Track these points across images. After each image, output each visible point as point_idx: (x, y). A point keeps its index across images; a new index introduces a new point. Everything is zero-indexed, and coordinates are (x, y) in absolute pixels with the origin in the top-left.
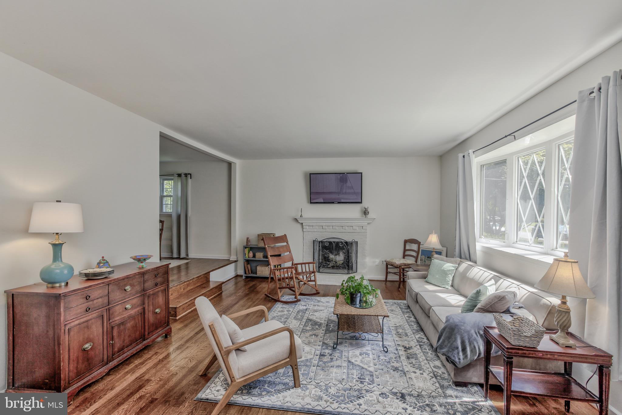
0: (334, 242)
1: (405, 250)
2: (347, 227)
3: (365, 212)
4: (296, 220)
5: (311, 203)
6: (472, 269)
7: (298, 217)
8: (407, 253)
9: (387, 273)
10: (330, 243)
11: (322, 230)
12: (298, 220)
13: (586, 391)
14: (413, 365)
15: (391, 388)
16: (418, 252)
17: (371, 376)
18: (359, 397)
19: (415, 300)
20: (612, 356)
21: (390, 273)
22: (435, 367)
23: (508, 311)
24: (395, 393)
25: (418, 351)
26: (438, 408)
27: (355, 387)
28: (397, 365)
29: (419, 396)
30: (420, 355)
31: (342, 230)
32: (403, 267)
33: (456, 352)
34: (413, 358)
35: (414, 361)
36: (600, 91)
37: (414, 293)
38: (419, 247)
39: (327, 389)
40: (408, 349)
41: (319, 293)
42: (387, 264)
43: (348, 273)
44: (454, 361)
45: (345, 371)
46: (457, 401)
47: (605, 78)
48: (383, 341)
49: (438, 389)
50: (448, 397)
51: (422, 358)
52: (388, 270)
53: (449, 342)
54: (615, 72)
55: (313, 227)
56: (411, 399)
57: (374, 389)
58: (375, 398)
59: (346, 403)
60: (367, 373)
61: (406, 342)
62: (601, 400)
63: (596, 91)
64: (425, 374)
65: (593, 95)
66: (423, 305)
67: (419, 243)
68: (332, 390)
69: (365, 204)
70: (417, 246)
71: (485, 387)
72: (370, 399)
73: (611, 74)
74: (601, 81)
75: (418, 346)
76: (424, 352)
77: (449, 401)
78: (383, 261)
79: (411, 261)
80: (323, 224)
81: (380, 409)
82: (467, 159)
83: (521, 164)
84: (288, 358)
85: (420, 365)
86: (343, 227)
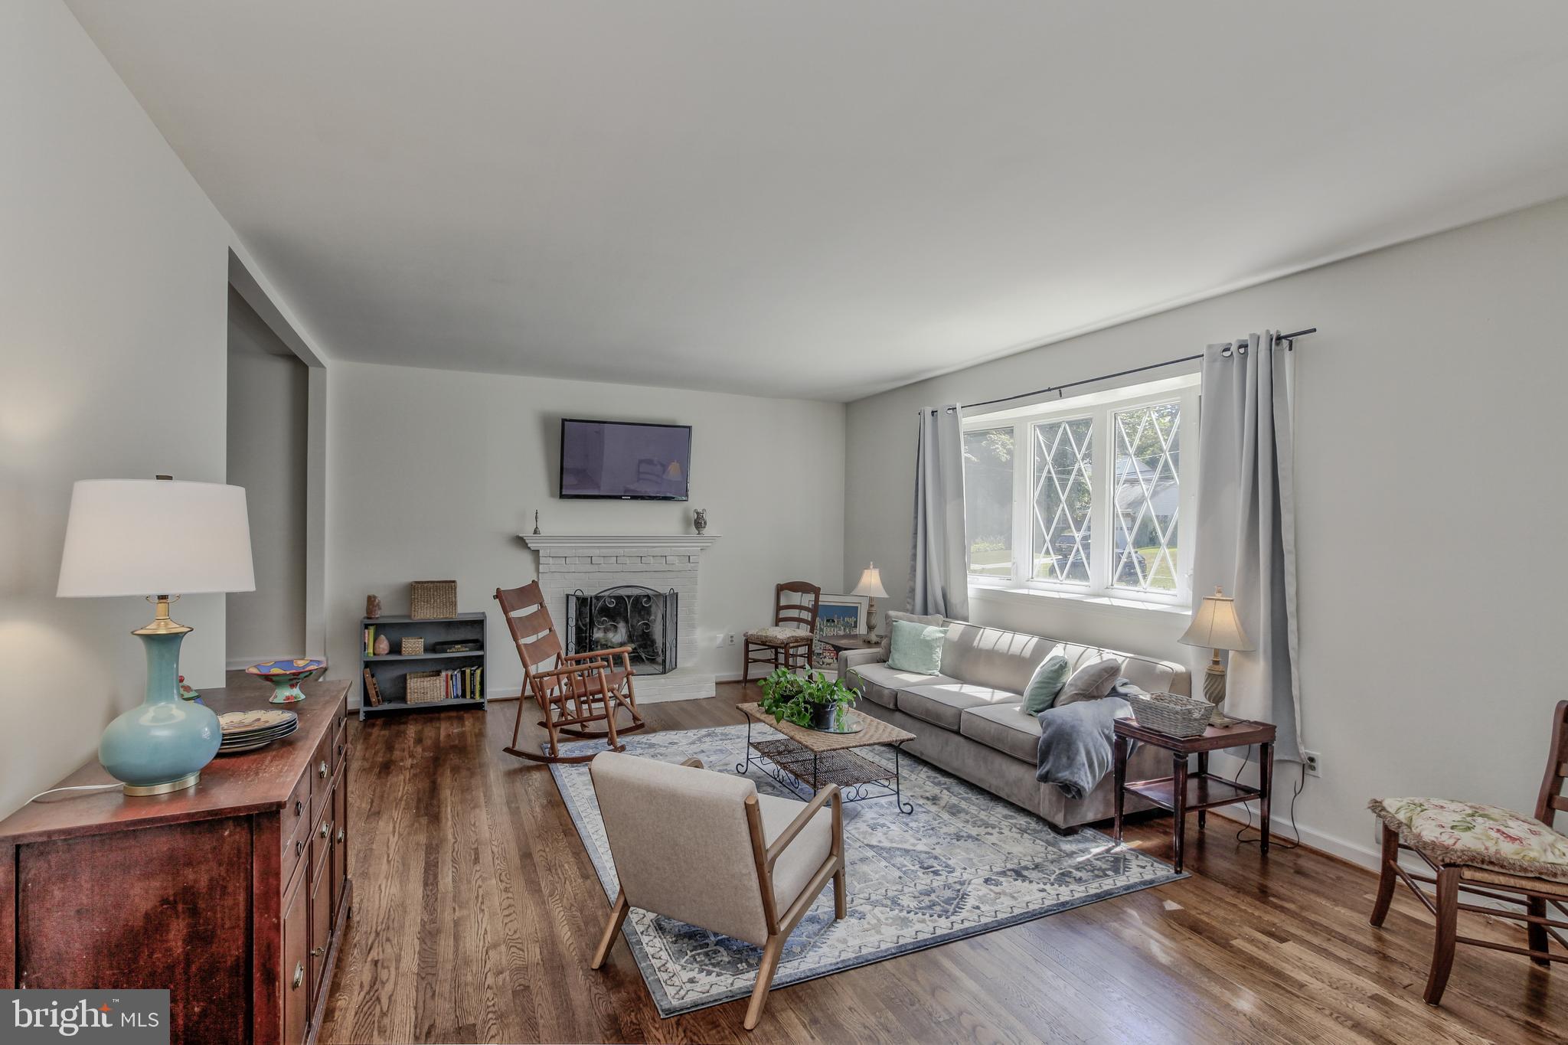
0: (629, 597)
1: (779, 608)
2: (651, 558)
3: (699, 523)
4: (520, 542)
5: (562, 496)
6: (981, 633)
7: (527, 532)
8: (784, 614)
9: (747, 661)
10: (620, 599)
11: (589, 568)
12: (527, 541)
13: (1236, 787)
14: (974, 824)
15: (988, 867)
16: (815, 610)
17: (936, 858)
18: (962, 897)
19: (891, 706)
20: (1276, 727)
21: (755, 661)
22: (1006, 817)
23: (1114, 692)
24: (1003, 873)
25: (954, 800)
26: (1078, 874)
27: (935, 884)
28: (952, 830)
29: (1037, 867)
30: (963, 805)
31: (640, 567)
32: (791, 645)
33: (1082, 773)
34: (959, 812)
35: (968, 817)
36: (1242, 350)
37: (886, 691)
38: (817, 600)
39: (895, 902)
40: (934, 800)
41: (642, 726)
42: (747, 643)
43: (664, 672)
44: (1083, 787)
45: (884, 863)
46: (1089, 856)
47: (1252, 335)
48: (898, 793)
49: (1050, 848)
50: (1071, 854)
51: (973, 810)
52: (751, 655)
53: (1069, 758)
54: (1268, 331)
55: (567, 559)
56: (1033, 875)
57: (966, 876)
58: (984, 890)
59: (954, 913)
60: (923, 856)
61: (917, 789)
62: (1264, 793)
63: (1234, 348)
64: (1006, 831)
65: (1227, 354)
66: (928, 712)
67: (816, 591)
68: (906, 901)
69: (696, 501)
70: (812, 597)
71: (1117, 823)
72: (980, 893)
73: (1260, 331)
74: (1245, 337)
75: (945, 791)
76: (963, 799)
77: (1080, 859)
78: (732, 637)
79: (803, 632)
80: (590, 552)
81: (1012, 903)
82: (943, 419)
83: (1041, 438)
84: (831, 854)
85: (982, 820)
86: (643, 558)
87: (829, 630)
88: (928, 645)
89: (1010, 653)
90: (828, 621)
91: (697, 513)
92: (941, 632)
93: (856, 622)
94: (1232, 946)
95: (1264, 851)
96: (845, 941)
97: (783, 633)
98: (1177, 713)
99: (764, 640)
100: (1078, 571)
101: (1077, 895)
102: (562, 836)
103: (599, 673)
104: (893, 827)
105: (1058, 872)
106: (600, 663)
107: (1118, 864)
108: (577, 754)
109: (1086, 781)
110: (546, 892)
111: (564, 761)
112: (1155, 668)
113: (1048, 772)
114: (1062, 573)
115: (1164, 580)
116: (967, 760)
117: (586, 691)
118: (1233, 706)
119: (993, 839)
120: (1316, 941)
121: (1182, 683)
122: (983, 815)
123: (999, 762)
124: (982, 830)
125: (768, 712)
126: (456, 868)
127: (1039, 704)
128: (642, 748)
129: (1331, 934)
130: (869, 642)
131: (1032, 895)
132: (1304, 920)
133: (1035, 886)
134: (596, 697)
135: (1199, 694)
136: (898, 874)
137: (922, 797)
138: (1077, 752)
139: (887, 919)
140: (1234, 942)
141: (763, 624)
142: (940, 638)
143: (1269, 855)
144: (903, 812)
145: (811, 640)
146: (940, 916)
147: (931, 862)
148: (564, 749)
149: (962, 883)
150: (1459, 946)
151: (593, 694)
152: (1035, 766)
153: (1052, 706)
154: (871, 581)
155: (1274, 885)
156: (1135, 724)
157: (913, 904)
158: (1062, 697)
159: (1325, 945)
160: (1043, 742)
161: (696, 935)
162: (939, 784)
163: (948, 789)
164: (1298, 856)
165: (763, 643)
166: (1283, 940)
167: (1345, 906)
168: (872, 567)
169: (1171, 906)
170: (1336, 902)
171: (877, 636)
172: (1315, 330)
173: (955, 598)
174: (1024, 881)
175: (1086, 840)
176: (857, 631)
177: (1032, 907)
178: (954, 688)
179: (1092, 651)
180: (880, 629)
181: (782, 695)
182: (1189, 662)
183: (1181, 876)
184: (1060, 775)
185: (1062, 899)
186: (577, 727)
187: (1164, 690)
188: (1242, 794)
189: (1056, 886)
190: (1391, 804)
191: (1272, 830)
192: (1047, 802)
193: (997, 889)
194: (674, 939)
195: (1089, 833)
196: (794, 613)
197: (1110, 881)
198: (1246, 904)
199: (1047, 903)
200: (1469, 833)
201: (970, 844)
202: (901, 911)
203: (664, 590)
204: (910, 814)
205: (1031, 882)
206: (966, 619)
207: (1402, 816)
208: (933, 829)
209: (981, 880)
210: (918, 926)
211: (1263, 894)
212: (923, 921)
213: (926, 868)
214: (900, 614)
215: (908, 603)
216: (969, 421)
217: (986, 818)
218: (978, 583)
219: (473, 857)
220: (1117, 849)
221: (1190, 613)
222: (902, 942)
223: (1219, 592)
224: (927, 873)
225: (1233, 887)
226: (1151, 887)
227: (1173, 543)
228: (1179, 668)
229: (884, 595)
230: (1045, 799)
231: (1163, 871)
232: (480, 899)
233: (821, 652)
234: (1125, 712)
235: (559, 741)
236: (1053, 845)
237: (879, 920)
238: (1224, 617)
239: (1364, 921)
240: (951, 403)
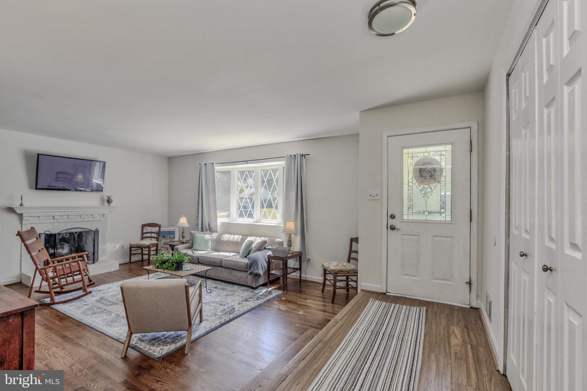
0: (76, 233)
1: (143, 233)
2: (86, 216)
3: (109, 201)
5: (37, 189)
6: (223, 236)
7: (16, 206)
8: (145, 235)
9: (131, 255)
10: (71, 234)
11: (53, 221)
12: (16, 210)
13: (294, 269)
14: (230, 292)
15: (238, 301)
16: (159, 233)
17: (223, 302)
18: (234, 309)
19: (197, 262)
20: (302, 252)
21: (134, 254)
22: (238, 288)
23: (265, 248)
24: (243, 301)
25: (222, 287)
26: (261, 297)
27: (225, 308)
28: (224, 294)
29: (250, 298)
30: (225, 287)
31: (80, 219)
32: (151, 246)
33: (260, 270)
34: (225, 289)
35: (228, 290)
36: (294, 157)
37: (195, 257)
38: (160, 229)
39: (216, 315)
40: (216, 288)
41: (94, 283)
42: (131, 247)
43: (94, 263)
44: (261, 274)
45: (208, 306)
46: (262, 293)
47: (297, 154)
48: (206, 287)
49: (252, 293)
50: (258, 293)
51: (229, 288)
52: (132, 252)
53: (257, 267)
54: (300, 153)
55: (40, 217)
56: (250, 300)
57: (233, 304)
58: (239, 306)
59: (233, 313)
60: (219, 302)
61: (210, 286)
62: (300, 269)
63: (292, 156)
64: (240, 292)
65: (291, 157)
66: (210, 262)
67: (159, 226)
68: (219, 314)
69: (106, 193)
70: (157, 228)
71: (268, 283)
72: (238, 307)
73: (299, 153)
74: (295, 154)
75: (218, 285)
76: (224, 286)
77: (260, 294)
78: (123, 246)
79: (154, 241)
80: (53, 214)
81: (247, 307)
82: (209, 167)
83: (239, 175)
84: (199, 302)
85: (232, 290)
86: (81, 216)
87: (163, 240)
88: (206, 241)
89: (234, 241)
90: (163, 237)
91: (108, 197)
92: (210, 236)
93: (174, 237)
94: (297, 303)
95: (300, 283)
96: (205, 327)
97: (147, 242)
98: (283, 251)
99: (139, 245)
100: (251, 216)
101: (262, 302)
102: (77, 327)
103: (78, 264)
104: (207, 297)
105: (256, 298)
106: (77, 259)
107: (270, 293)
108: (63, 300)
109: (261, 272)
110: (84, 345)
111: (58, 303)
112: (274, 241)
113: (251, 272)
114: (246, 217)
115: (274, 217)
116: (225, 274)
117: (71, 271)
118: (293, 248)
119: (237, 294)
120: (313, 298)
121: (281, 244)
122: (232, 289)
123: (235, 273)
124: (233, 293)
125: (158, 268)
127: (245, 254)
128: (96, 292)
129: (314, 296)
130: (183, 243)
131: (252, 304)
132: (310, 295)
133: (251, 302)
134: (75, 273)
135: (285, 245)
136: (213, 308)
137: (212, 288)
138: (259, 265)
139: (215, 319)
140: (298, 303)
141: (137, 240)
142: (210, 239)
143: (301, 284)
144: (208, 293)
145: (158, 244)
146: (229, 314)
147: (222, 303)
148: (57, 299)
149: (233, 306)
150: (337, 289)
151: (67, 274)
152: (247, 272)
153: (248, 255)
154: (183, 221)
155: (302, 290)
156: (272, 255)
157: (221, 314)
158: (252, 251)
159: (314, 298)
160: (250, 264)
161: (156, 339)
162: (216, 283)
163: (219, 284)
164: (307, 283)
165: (139, 247)
166: (307, 300)
167: (317, 290)
168: (183, 216)
169: (283, 299)
170: (315, 290)
171: (186, 240)
172: (309, 154)
173: (213, 226)
174: (248, 302)
175: (261, 289)
176: (175, 240)
177: (252, 307)
178: (217, 253)
179: (258, 238)
180: (187, 238)
181: (163, 262)
182: (282, 238)
183: (284, 292)
184: (255, 272)
185: (259, 303)
186: (59, 290)
187: (277, 246)
188: (295, 270)
189: (257, 301)
190: (325, 264)
191: (302, 278)
192: (250, 281)
193: (242, 305)
194: (149, 342)
195: (261, 287)
196: (149, 235)
197: (269, 297)
198: (298, 295)
199: (256, 305)
200: (338, 266)
201: (231, 296)
202: (219, 316)
203: (94, 229)
204: (210, 293)
205: (250, 301)
206: (217, 232)
207: (327, 266)
208: (219, 295)
209: (237, 304)
210: (225, 318)
211: (301, 292)
212: (226, 317)
213: (221, 305)
214: (195, 232)
215: (196, 228)
216: (218, 168)
217: (233, 289)
218: (221, 219)
220: (269, 290)
221: (282, 225)
222: (222, 323)
223: (290, 219)
224: (222, 306)
225: (295, 292)
226: (278, 296)
227: (276, 208)
228: (280, 240)
229: (188, 226)
230: (249, 280)
231: (280, 292)
232: (52, 355)
233: (160, 248)
234: (270, 253)
235: (55, 296)
236: (253, 292)
237: (213, 320)
238: (291, 225)
239: (321, 292)
240: (212, 162)
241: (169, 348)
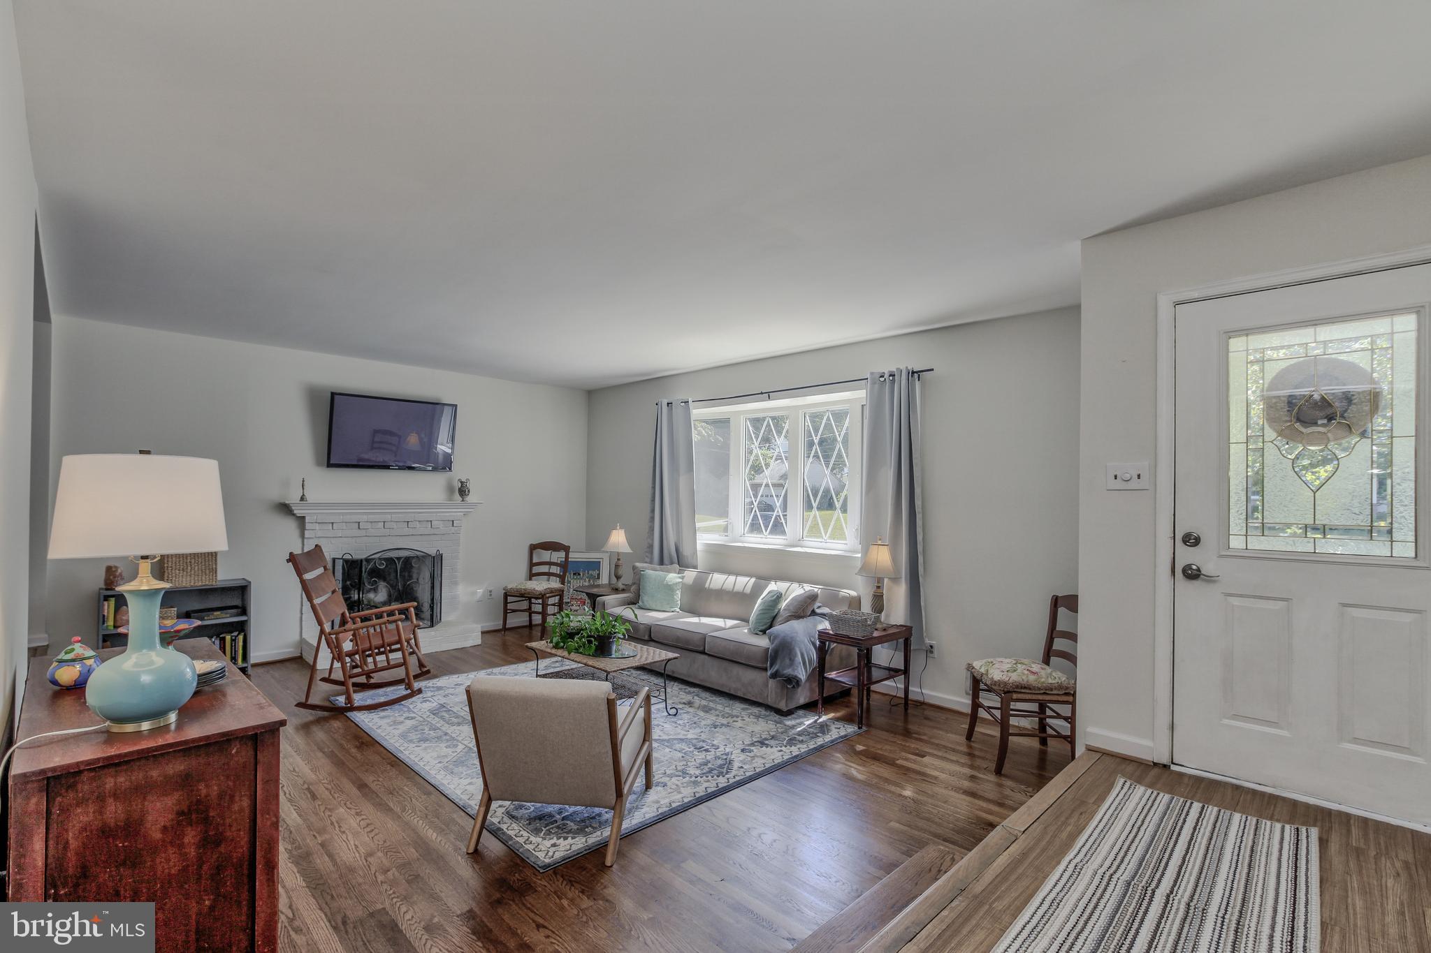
0: (399, 559)
1: (532, 565)
2: (417, 523)
3: (463, 491)
4: (285, 509)
5: (329, 465)
6: (710, 578)
7: (293, 498)
8: (536, 569)
9: (506, 612)
10: (390, 561)
11: (357, 533)
12: (293, 508)
13: (889, 669)
14: (723, 717)
15: (741, 742)
16: (565, 565)
17: (704, 741)
18: (730, 763)
19: (646, 638)
20: (912, 627)
21: (514, 611)
22: (743, 709)
23: (813, 613)
24: (753, 744)
25: (704, 703)
26: (801, 738)
27: (708, 758)
28: (709, 722)
29: (773, 737)
30: (711, 705)
31: (406, 531)
32: (547, 595)
33: (799, 669)
34: (711, 710)
35: (717, 713)
36: (891, 378)
37: (642, 626)
38: (567, 557)
39: (684, 773)
40: (690, 704)
41: (428, 672)
42: (506, 596)
43: (432, 626)
44: (800, 679)
45: (667, 750)
46: (804, 727)
47: (898, 369)
48: (666, 701)
49: (778, 725)
50: (793, 727)
51: (720, 707)
52: (509, 606)
53: (790, 659)
54: (907, 367)
55: (334, 525)
56: (772, 742)
57: (728, 750)
58: (743, 757)
59: (727, 773)
60: (694, 741)
61: (674, 698)
62: (906, 672)
63: (886, 376)
64: (746, 718)
65: (882, 379)
66: (678, 639)
67: (566, 549)
68: (692, 771)
69: (459, 472)
70: (563, 554)
71: (820, 702)
72: (741, 759)
73: (902, 367)
74: (894, 369)
75: (695, 697)
76: (710, 701)
77: (799, 729)
78: (491, 591)
79: (555, 584)
80: (356, 518)
81: (763, 761)
82: (678, 411)
83: (751, 428)
84: (644, 740)
85: (728, 713)
86: (409, 523)
87: (575, 581)
88: (670, 588)
89: (735, 590)
90: (574, 574)
91: (462, 482)
92: (680, 578)
93: (599, 575)
94: (897, 764)
95: (906, 709)
96: (658, 802)
97: (539, 585)
98: (859, 621)
99: (523, 592)
100: (778, 528)
101: (803, 751)
102: (389, 766)
103: (398, 627)
104: (665, 725)
105: (787, 739)
106: (397, 616)
107: (824, 728)
108: (369, 702)
109: (802, 674)
110: (397, 809)
111: (360, 708)
112: (838, 595)
113: (777, 671)
114: (766, 531)
115: (838, 534)
116: (713, 673)
117: (384, 643)
118: (887, 616)
119: (739, 724)
120: (940, 754)
121: (856, 603)
122: (727, 710)
123: (737, 670)
124: (730, 720)
125: (556, 647)
126: (296, 806)
127: (763, 626)
128: (432, 691)
129: (945, 747)
130: (617, 589)
131: (775, 754)
132: (933, 744)
133: (775, 749)
134: (393, 647)
135: (866, 608)
136: (680, 755)
137: (680, 703)
138: (796, 655)
139: (682, 784)
140: (897, 762)
141: (517, 578)
142: (679, 582)
143: (909, 711)
144: (670, 715)
145: (563, 591)
146: (718, 776)
147: (701, 744)
148: (359, 698)
149: (727, 754)
150: (1010, 737)
151: (376, 648)
152: (765, 669)
153: (771, 627)
154: (618, 539)
155: (912, 727)
156: (831, 632)
157: (698, 772)
158: (779, 619)
159: (945, 755)
160: (773, 650)
161: (544, 817)
162: (689, 693)
163: (697, 695)
164: (924, 709)
165: (522, 595)
166: (923, 756)
167: (952, 733)
168: (618, 528)
169: (860, 748)
170: (947, 732)
171: (623, 584)
172: (933, 370)
173: (686, 551)
174: (767, 747)
175: (800, 717)
176: (600, 582)
177: (776, 762)
178: (695, 620)
179: (795, 585)
180: (627, 578)
181: (568, 633)
182: (858, 589)
183: (862, 731)
184: (785, 672)
185: (794, 754)
186: (363, 679)
187: (845, 608)
188: (892, 673)
189: (788, 747)
190: (977, 664)
191: (911, 696)
192: (774, 692)
193: (752, 754)
194: (527, 822)
195: (801, 712)
196: (544, 569)
197: (821, 739)
198: (899, 740)
199: (786, 758)
200: (1015, 673)
201: (724, 729)
202: (691, 777)
203: (433, 552)
204: (675, 715)
205: (772, 747)
206: (695, 567)
207: (983, 670)
208: (695, 723)
209: (739, 751)
210: (706, 785)
211: (907, 733)
212: (708, 781)
213: (699, 749)
214: (645, 565)
215: (647, 556)
216: (698, 412)
217: (730, 712)
218: (706, 536)
219: (309, 796)
220: (821, 720)
221: (859, 555)
222: (697, 795)
223: (880, 540)
224: (701, 751)
225: (892, 732)
226: (845, 739)
227: (844, 509)
228: (853, 593)
229: (629, 550)
230: (771, 693)
231: (851, 729)
232: (336, 825)
233: (569, 601)
234: (825, 625)
235: (355, 692)
236: (780, 723)
237: (677, 785)
238: (882, 556)
239: (963, 739)
240: (685, 398)
241: (571, 846)
